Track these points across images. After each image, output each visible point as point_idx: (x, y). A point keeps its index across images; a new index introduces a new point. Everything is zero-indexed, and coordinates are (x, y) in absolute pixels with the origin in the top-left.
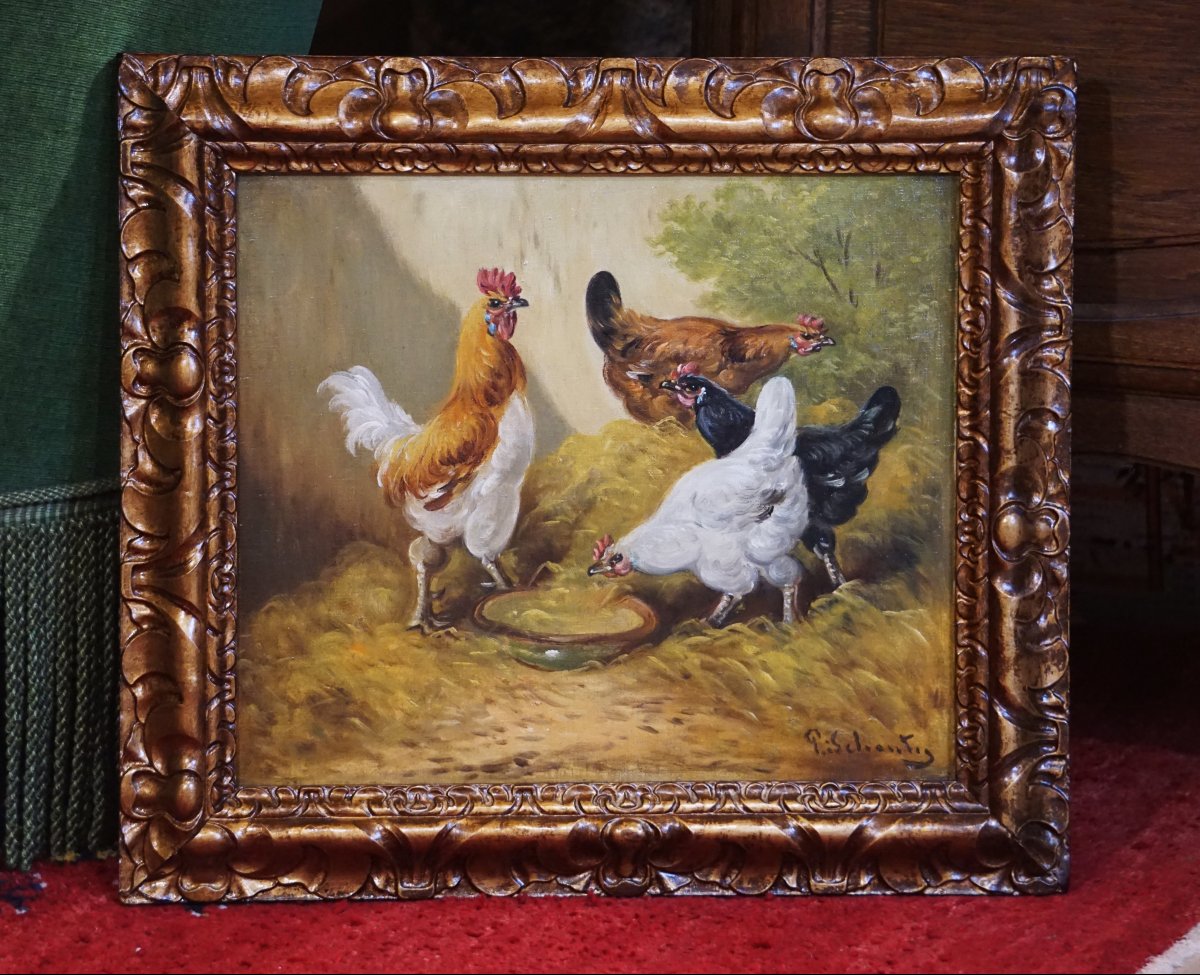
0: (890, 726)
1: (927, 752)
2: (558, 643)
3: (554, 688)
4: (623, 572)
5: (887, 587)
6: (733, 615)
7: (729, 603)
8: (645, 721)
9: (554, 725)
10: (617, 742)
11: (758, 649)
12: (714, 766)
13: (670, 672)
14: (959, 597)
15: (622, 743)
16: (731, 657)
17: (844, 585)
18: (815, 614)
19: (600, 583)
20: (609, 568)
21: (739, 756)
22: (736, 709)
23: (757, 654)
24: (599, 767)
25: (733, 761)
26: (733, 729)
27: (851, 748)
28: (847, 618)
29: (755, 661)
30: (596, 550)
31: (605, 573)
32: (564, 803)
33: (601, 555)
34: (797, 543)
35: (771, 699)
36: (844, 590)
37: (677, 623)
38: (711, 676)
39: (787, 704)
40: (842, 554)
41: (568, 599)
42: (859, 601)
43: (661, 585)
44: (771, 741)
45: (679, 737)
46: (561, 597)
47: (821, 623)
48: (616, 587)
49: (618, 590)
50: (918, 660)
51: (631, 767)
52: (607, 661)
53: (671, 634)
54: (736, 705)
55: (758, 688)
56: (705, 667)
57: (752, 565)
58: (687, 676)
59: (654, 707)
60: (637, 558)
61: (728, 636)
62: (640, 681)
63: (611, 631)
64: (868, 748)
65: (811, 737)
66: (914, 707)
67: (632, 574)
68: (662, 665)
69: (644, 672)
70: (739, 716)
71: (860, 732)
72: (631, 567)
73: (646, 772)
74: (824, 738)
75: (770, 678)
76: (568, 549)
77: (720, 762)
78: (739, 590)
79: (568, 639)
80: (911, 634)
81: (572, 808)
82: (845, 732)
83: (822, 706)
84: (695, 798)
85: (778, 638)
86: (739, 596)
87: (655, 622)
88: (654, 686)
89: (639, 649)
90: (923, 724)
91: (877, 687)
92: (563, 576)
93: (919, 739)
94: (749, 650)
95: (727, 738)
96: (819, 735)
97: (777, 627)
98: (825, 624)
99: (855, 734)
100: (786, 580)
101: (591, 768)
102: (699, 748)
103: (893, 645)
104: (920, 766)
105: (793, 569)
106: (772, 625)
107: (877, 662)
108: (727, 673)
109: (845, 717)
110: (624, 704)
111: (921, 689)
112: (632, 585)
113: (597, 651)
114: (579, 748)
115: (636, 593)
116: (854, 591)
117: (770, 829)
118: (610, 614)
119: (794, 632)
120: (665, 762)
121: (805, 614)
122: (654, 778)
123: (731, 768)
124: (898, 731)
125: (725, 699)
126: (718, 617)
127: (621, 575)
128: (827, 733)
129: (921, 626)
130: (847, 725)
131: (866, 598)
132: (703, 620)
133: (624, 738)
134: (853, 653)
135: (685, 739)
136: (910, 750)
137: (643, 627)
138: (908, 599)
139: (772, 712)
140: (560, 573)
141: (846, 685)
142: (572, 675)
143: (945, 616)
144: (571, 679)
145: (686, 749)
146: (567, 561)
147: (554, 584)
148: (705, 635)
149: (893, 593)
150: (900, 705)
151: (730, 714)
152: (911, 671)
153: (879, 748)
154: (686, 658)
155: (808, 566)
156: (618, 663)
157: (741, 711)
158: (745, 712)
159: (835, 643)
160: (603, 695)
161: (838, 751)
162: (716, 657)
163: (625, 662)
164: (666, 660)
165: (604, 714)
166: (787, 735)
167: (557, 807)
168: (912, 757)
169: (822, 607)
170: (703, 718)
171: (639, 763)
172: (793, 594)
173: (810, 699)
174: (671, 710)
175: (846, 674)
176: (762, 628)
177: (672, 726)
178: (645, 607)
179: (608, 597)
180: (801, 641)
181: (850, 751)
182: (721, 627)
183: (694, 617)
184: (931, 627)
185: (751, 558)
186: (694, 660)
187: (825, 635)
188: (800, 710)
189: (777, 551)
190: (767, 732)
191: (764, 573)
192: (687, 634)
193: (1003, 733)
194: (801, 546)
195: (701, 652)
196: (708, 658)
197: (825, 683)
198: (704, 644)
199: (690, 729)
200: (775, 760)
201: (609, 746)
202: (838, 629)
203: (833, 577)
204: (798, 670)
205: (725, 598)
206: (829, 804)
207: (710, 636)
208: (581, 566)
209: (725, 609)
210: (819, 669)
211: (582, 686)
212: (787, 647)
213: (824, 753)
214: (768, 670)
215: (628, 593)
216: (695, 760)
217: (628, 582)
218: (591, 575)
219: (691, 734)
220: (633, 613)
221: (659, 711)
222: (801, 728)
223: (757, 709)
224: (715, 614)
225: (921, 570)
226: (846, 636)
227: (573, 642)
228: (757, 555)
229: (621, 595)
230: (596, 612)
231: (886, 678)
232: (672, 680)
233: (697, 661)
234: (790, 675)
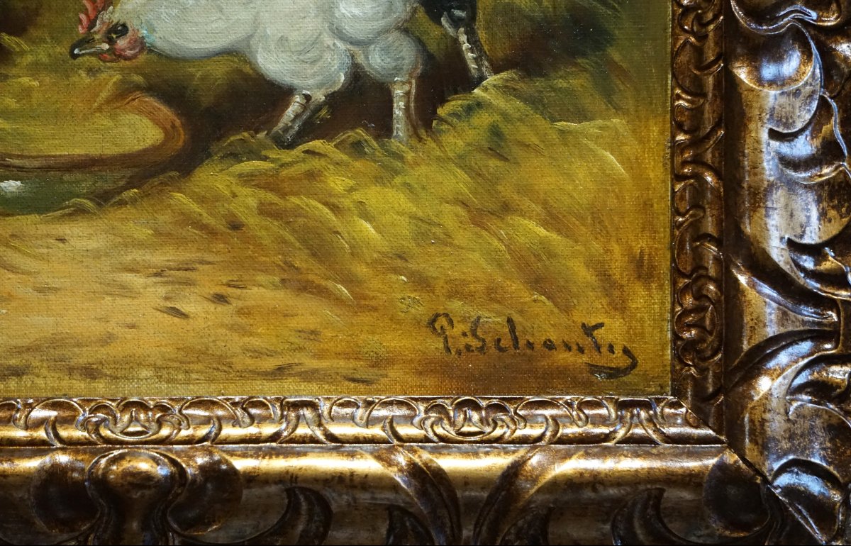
0: (567, 310)
1: (626, 351)
2: (21, 168)
3: (16, 243)
4: (129, 53)
5: (561, 83)
6: (312, 127)
7: (305, 107)
8: (167, 299)
9: (14, 304)
10: (119, 331)
11: (352, 183)
12: (280, 373)
13: (208, 219)
14: (679, 97)
15: (130, 334)
16: (308, 195)
17: (492, 79)
18: (445, 127)
19: (91, 71)
20: (106, 46)
21: (320, 355)
22: (318, 280)
23: (351, 190)
24: (90, 373)
25: (311, 363)
26: (310, 312)
27: (503, 343)
28: (495, 132)
29: (346, 202)
30: (83, 17)
31: (99, 55)
32: (27, 428)
33: (92, 24)
34: (414, 11)
35: (373, 264)
36: (490, 90)
37: (219, 139)
38: (275, 225)
39: (396, 271)
40: (487, 28)
41: (36, 96)
42: (512, 106)
43: (193, 75)
44: (373, 333)
45: (223, 325)
46: (26, 93)
47: (454, 141)
48: (117, 77)
49: (123, 82)
50: (612, 202)
51: (145, 373)
52: (104, 199)
53: (209, 156)
54: (315, 272)
55: (352, 247)
56: (265, 210)
57: (340, 45)
58: (236, 226)
59: (180, 276)
60: (152, 30)
61: (304, 161)
62: (158, 233)
63: (110, 150)
64: (530, 345)
65: (437, 326)
66: (605, 276)
67: (143, 58)
68: (195, 207)
69: (164, 218)
70: (321, 292)
71: (517, 318)
72: (141, 45)
73: (168, 382)
74: (459, 328)
75: (373, 231)
76: (37, 12)
77: (290, 366)
78: (320, 86)
79: (36, 164)
80: (602, 159)
81: (41, 434)
82: (493, 320)
83: (455, 275)
84: (247, 420)
85: (384, 166)
86: (319, 96)
87: (181, 139)
88: (181, 242)
89: (156, 181)
90: (619, 307)
91: (543, 243)
92: (29, 58)
93: (614, 330)
94: (337, 183)
95: (299, 327)
96: (451, 322)
97: (382, 146)
98: (460, 143)
99: (510, 321)
100: (398, 70)
101: (77, 376)
102: (255, 342)
103: (570, 176)
104: (614, 373)
105: (407, 53)
106: (375, 144)
107: (545, 204)
108: (301, 221)
109: (493, 294)
110: (132, 270)
111: (616, 248)
112: (144, 75)
113: (86, 183)
114: (57, 342)
115: (151, 89)
116: (506, 89)
117: (366, 465)
118: (107, 122)
119: (410, 156)
120: (199, 367)
121: (428, 126)
122: (180, 392)
123: (309, 376)
124: (579, 317)
125: (297, 264)
126: (286, 129)
127: (126, 58)
128: (464, 320)
129: (615, 145)
130: (497, 306)
131: (527, 100)
132: (261, 135)
133: (133, 326)
134: (506, 191)
135: (232, 328)
136: (598, 347)
137: (163, 144)
138: (597, 103)
139: (375, 284)
140: (22, 53)
141: (496, 243)
142: (47, 222)
143: (657, 131)
144: (43, 229)
145: (235, 343)
146: (34, 33)
147: (14, 71)
148: (265, 159)
149: (570, 92)
150: (583, 274)
151: (306, 288)
152: (597, 219)
153: (549, 345)
154: (235, 196)
155: (432, 47)
156: (122, 203)
157: (323, 283)
158: (330, 284)
159: (475, 173)
160: (97, 255)
161: (481, 349)
162: (283, 195)
163: (134, 201)
164: (201, 200)
165: (96, 287)
166: (399, 322)
167: (20, 434)
168: (605, 360)
169: (455, 114)
170: (263, 293)
171: (157, 368)
172: (408, 94)
173: (435, 265)
174: (209, 281)
175: (493, 224)
176: (357, 149)
177: (212, 307)
178: (165, 112)
179: (104, 95)
180: (423, 169)
181: (501, 350)
182: (291, 146)
183: (247, 129)
184: (632, 147)
185: (339, 34)
186: (247, 201)
187: (461, 161)
188: (421, 282)
189: (382, 23)
190: (366, 318)
191: (360, 59)
192: (236, 157)
193: (747, 311)
194: (421, 14)
195: (258, 186)
196: (271, 197)
197: (461, 238)
198: (264, 173)
199: (240, 312)
200: (379, 362)
201: (107, 339)
202: (480, 149)
203: (473, 66)
204: (413, 217)
205: (298, 98)
206: (466, 429)
207: (273, 161)
208: (59, 42)
209: (297, 116)
210: (450, 217)
211: (62, 240)
212: (398, 180)
213: (459, 353)
214: (367, 216)
215: (138, 87)
216: (250, 363)
217: (137, 70)
218: (75, 57)
219: (242, 321)
220: (146, 121)
221: (189, 283)
222: (422, 311)
223: (350, 280)
224: (281, 125)
225: (615, 55)
226: (493, 163)
227: (49, 168)
228: (349, 29)
229: (124, 93)
230: (85, 118)
231: (559, 232)
232: (212, 233)
233: (252, 202)
234: (405, 228)
